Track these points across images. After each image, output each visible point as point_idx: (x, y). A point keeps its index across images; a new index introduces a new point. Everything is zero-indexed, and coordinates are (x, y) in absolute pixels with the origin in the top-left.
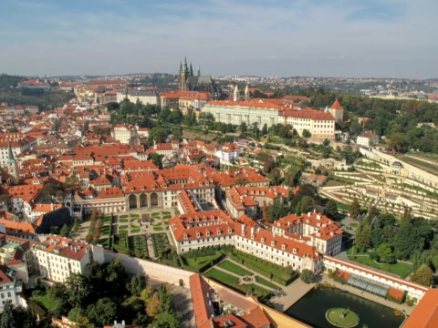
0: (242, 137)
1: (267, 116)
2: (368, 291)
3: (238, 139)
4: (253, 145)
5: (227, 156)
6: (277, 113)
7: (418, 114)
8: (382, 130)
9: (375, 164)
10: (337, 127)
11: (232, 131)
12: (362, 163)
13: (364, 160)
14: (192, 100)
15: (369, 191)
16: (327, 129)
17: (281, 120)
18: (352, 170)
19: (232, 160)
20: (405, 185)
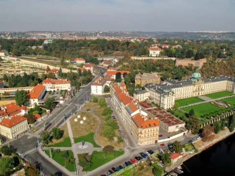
8: (9, 50)
9: (9, 62)
12: (4, 63)
13: (4, 61)
15: (9, 72)
20: (23, 67)
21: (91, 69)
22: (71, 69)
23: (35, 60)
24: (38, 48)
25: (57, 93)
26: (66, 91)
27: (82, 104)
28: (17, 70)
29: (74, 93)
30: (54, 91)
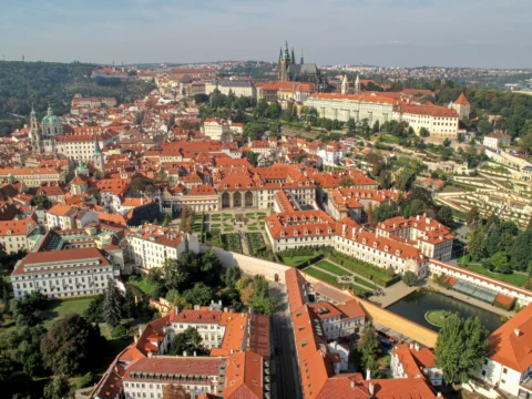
0: (349, 135)
1: (379, 111)
2: (475, 297)
3: (344, 137)
4: (362, 144)
5: (331, 156)
6: (391, 108)
8: (517, 131)
9: (502, 169)
10: (461, 125)
11: (339, 128)
12: (486, 167)
13: (490, 164)
14: (294, 92)
15: (492, 199)
16: (448, 128)
17: (396, 116)
18: (475, 174)
19: (337, 161)
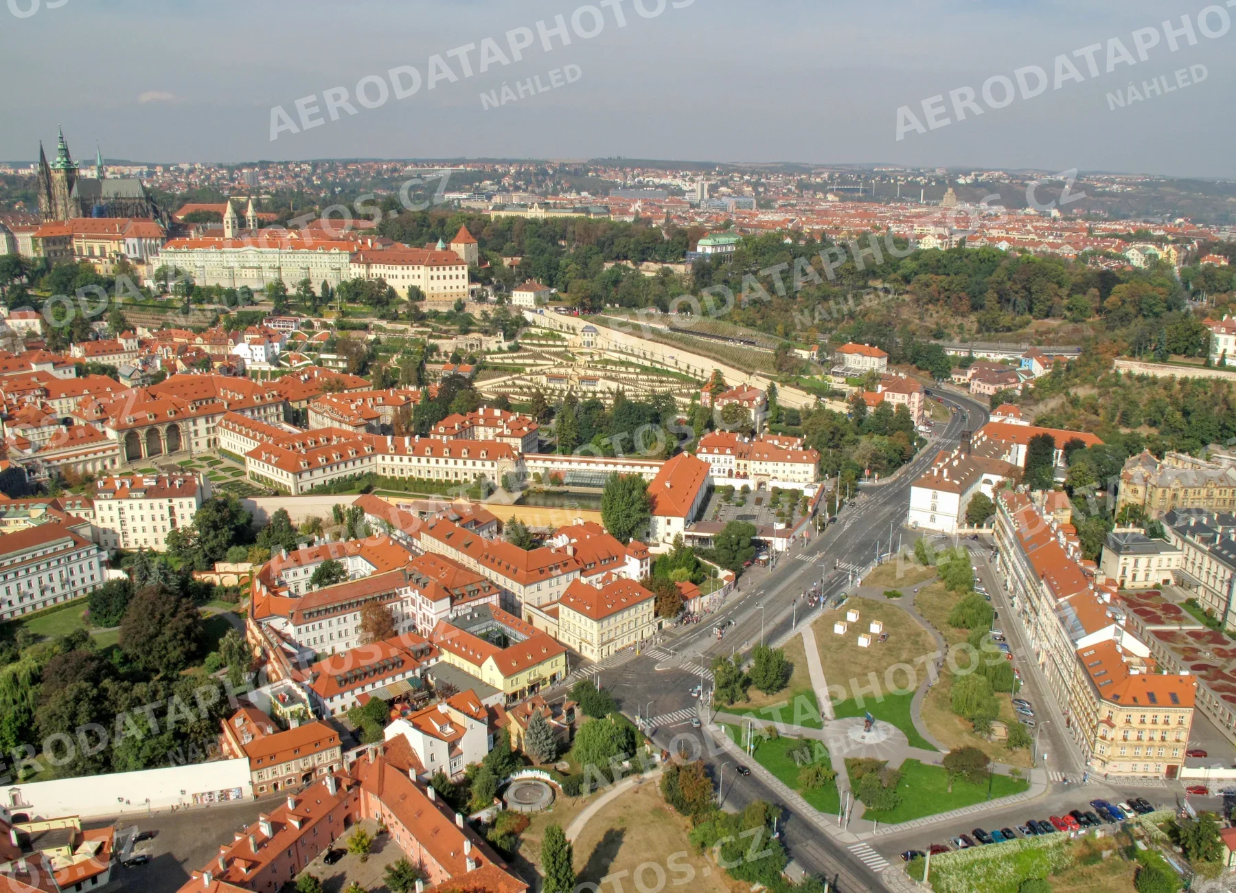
0: (278, 312)
1: (325, 265)
3: (270, 317)
4: (309, 325)
5: (259, 352)
6: (345, 258)
7: (601, 245)
8: (551, 278)
9: (552, 335)
10: (473, 278)
11: (253, 302)
12: (531, 336)
13: (533, 330)
15: (552, 378)
16: (454, 282)
17: (356, 271)
18: (516, 348)
19: (274, 360)
20: (607, 362)
21: (914, 403)
22: (822, 392)
23: (658, 336)
24: (667, 273)
25: (759, 501)
26: (795, 494)
27: (864, 564)
28: (582, 373)
29: (831, 510)
30: (746, 490)
